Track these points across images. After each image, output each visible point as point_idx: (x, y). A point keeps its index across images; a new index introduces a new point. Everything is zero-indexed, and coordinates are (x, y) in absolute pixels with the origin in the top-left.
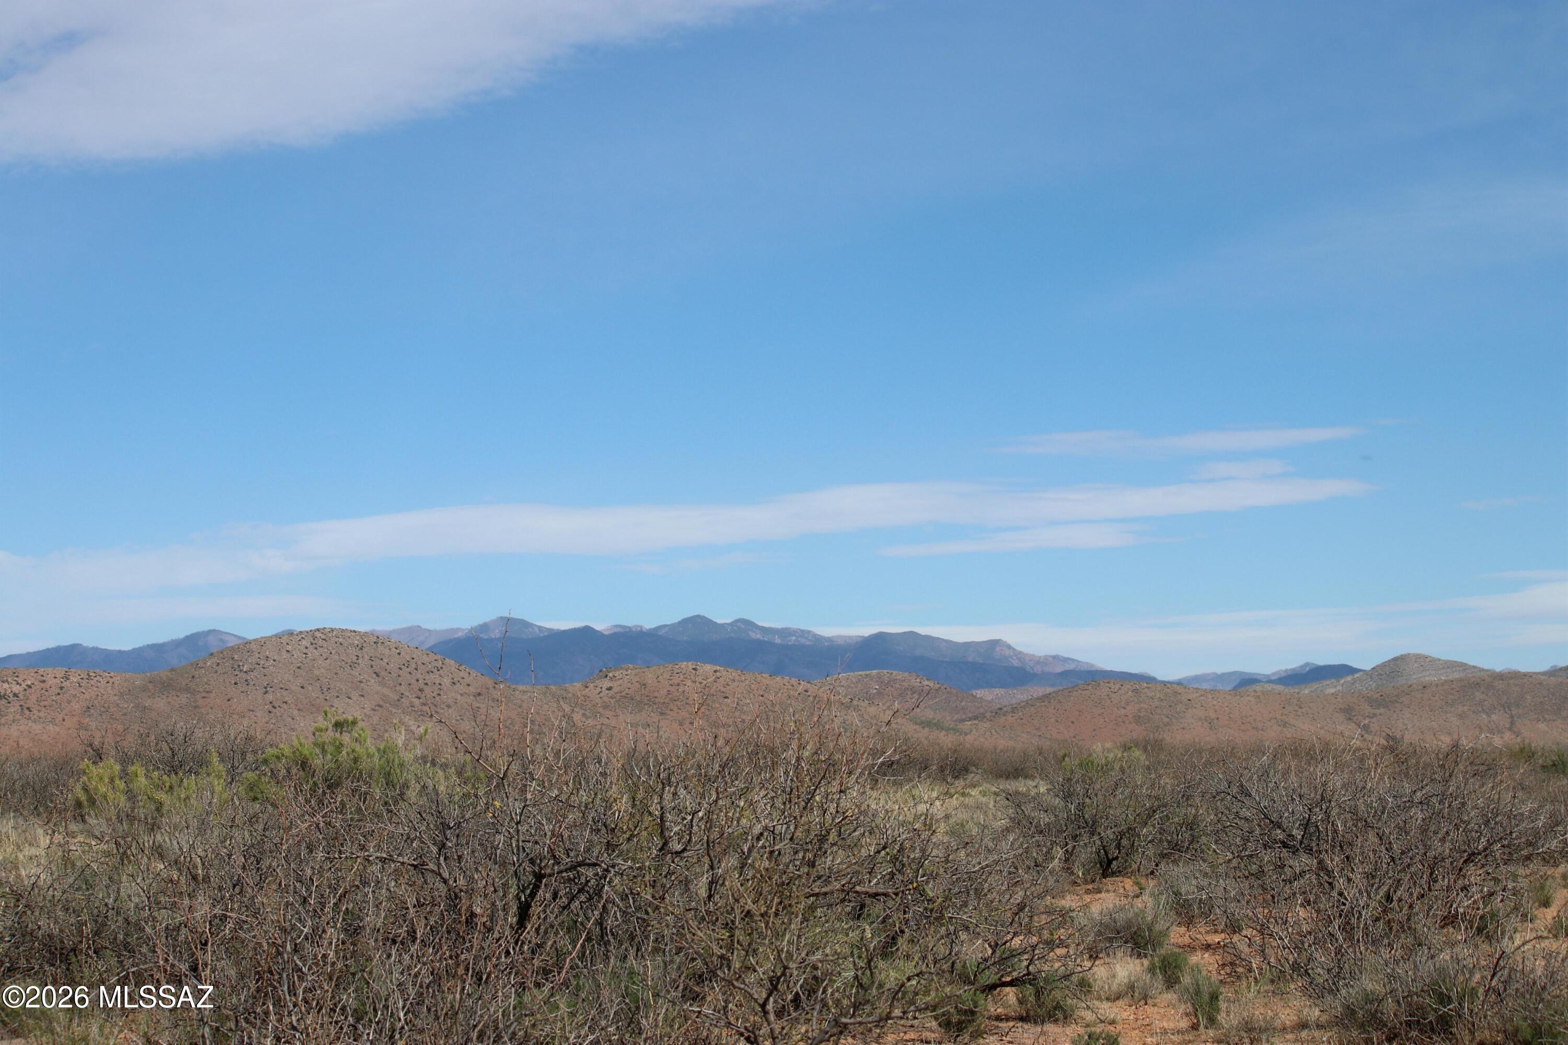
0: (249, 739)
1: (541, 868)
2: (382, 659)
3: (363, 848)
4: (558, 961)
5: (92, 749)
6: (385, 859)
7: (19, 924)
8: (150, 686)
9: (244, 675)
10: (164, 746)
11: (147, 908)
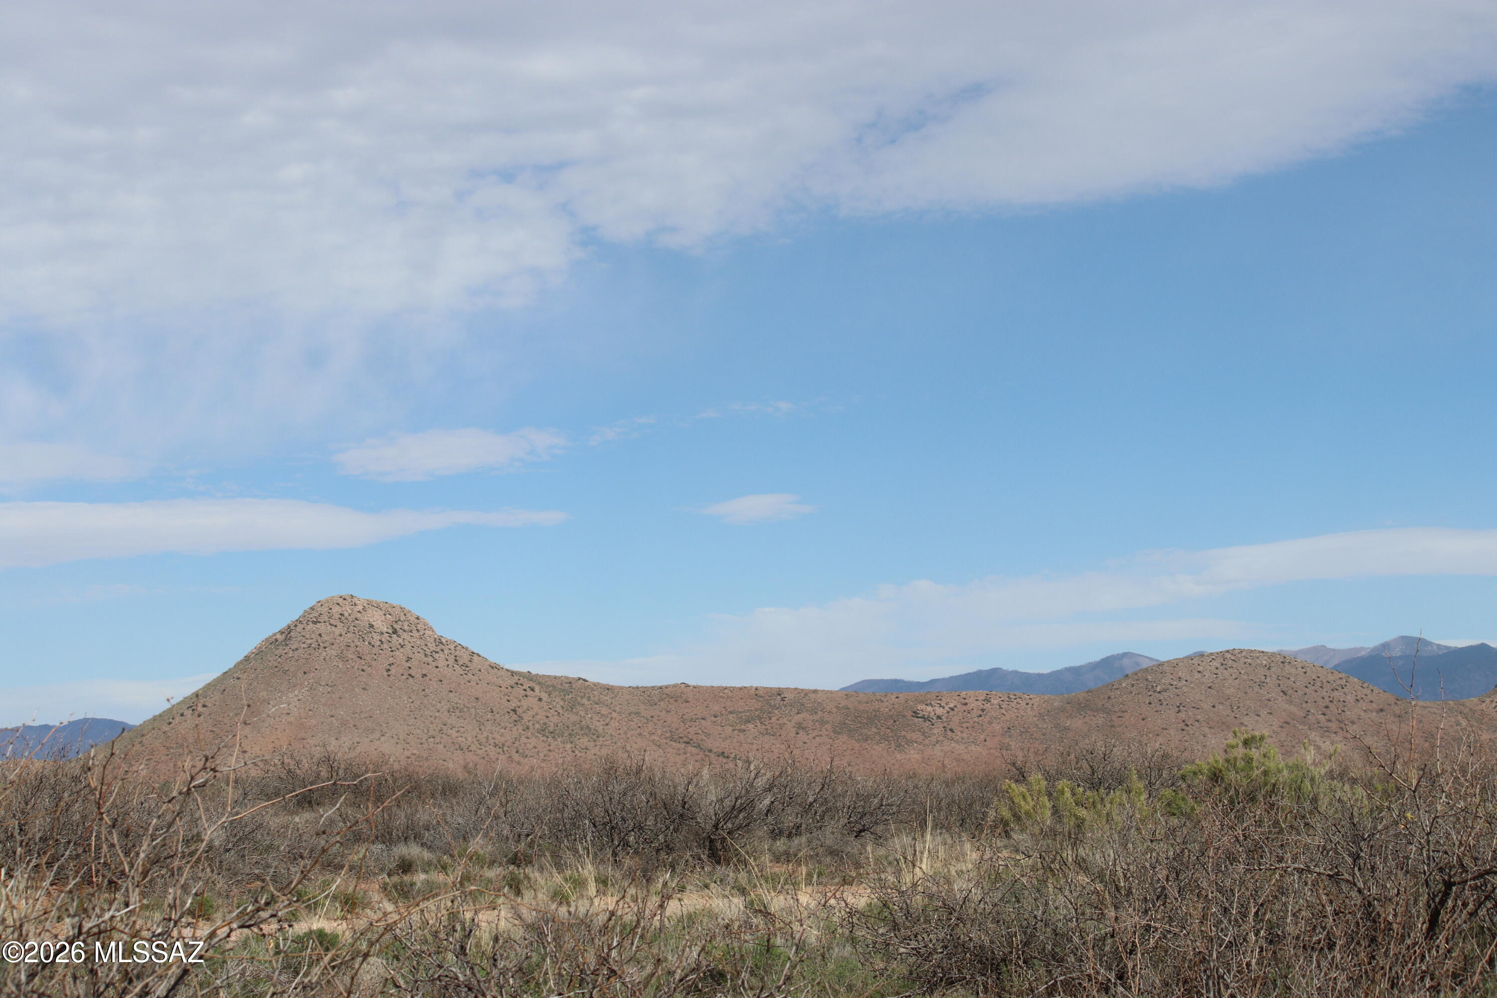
0: (1165, 756)
1: (1450, 877)
2: (1289, 678)
3: (1280, 860)
4: (1465, 965)
5: (1015, 767)
6: (1303, 870)
7: (951, 935)
8: (1069, 707)
9: (1157, 695)
10: (1085, 765)
11: (1074, 919)
